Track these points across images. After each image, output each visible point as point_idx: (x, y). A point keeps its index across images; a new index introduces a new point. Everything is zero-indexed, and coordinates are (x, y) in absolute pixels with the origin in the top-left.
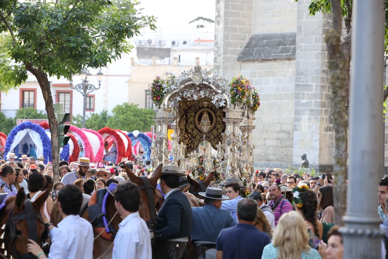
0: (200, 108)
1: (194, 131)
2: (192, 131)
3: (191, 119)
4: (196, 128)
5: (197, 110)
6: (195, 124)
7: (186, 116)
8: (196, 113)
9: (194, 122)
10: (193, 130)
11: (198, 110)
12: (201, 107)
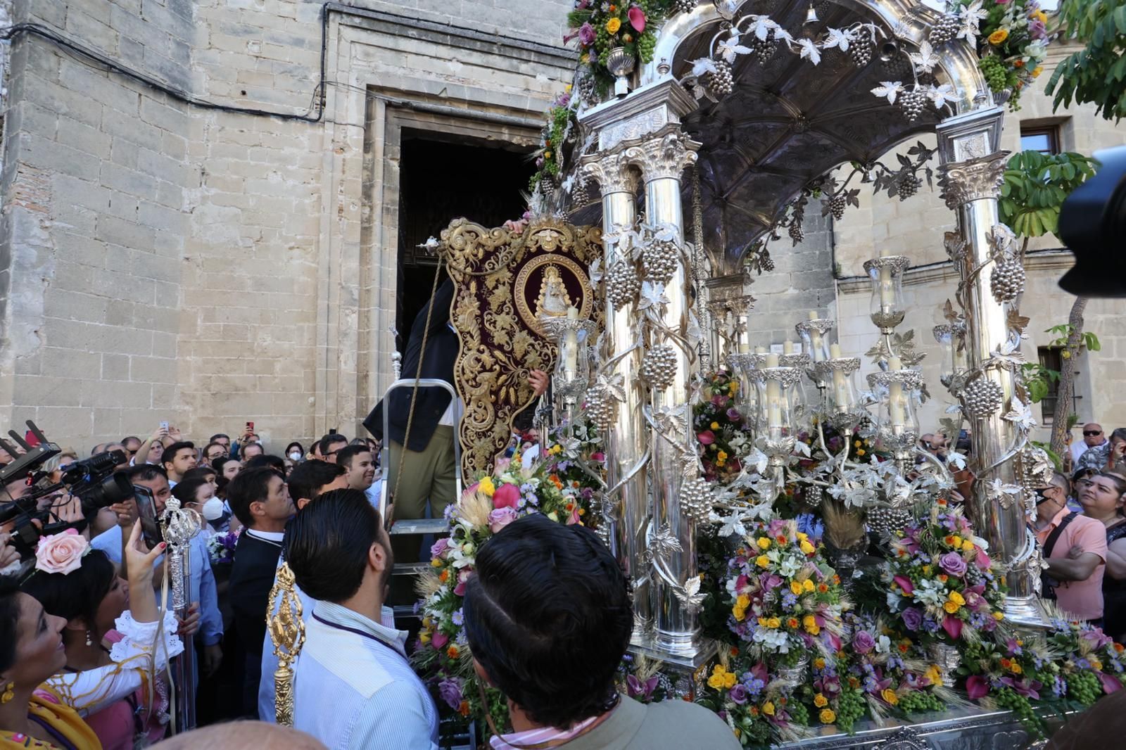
0: (530, 256)
1: (516, 338)
2: (507, 338)
3: (501, 293)
4: (524, 326)
5: (519, 261)
6: (516, 313)
7: (481, 284)
8: (515, 272)
9: (514, 305)
10: (511, 334)
11: (524, 261)
12: (533, 249)
